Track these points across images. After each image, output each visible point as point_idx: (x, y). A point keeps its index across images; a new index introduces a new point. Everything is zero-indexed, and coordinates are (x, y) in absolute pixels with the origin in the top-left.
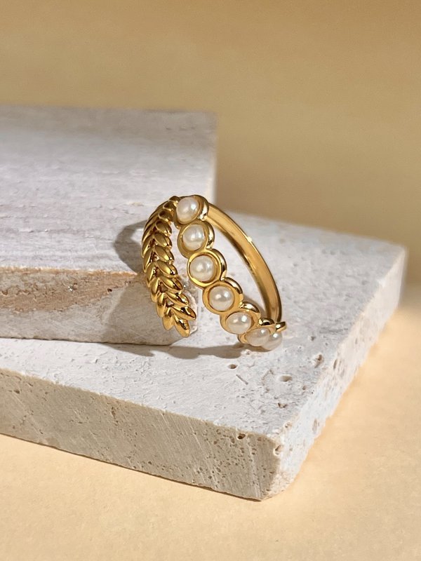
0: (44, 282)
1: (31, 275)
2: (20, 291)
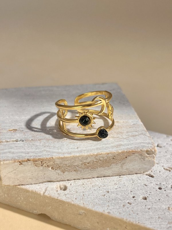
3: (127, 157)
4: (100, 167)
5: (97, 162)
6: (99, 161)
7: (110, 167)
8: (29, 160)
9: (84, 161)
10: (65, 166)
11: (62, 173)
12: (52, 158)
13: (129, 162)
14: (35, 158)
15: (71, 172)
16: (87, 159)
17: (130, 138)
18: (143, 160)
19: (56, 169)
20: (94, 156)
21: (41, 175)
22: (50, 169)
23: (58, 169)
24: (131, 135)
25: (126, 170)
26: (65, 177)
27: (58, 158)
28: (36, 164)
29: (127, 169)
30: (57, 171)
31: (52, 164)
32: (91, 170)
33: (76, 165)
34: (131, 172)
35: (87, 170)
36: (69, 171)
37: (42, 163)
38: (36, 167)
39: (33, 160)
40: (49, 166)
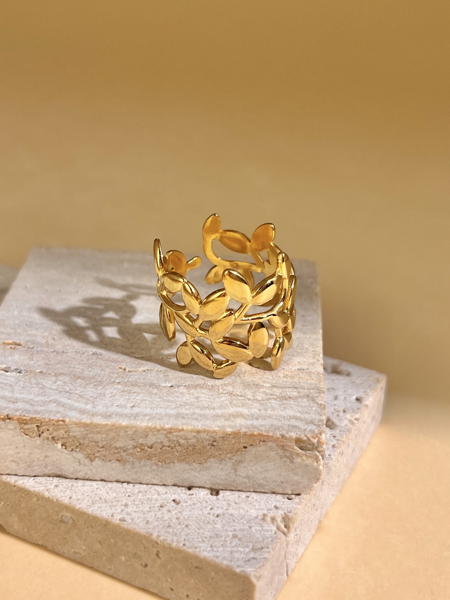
0: (186, 439)
1: (175, 434)
2: (164, 446)
3: (246, 448)
4: (180, 461)
5: (172, 448)
6: (175, 446)
7: (205, 465)
8: (10, 419)
9: (141, 441)
10: (93, 446)
11: (87, 461)
12: (63, 421)
13: (252, 461)
14: (24, 416)
15: (109, 463)
16: (146, 436)
17: (273, 401)
18: (288, 460)
19: (72, 450)
20: (165, 432)
21: (38, 456)
22: (59, 445)
23: (78, 450)
24: (278, 394)
25: (246, 480)
26: (94, 471)
27: (76, 424)
28: (26, 429)
29: (248, 477)
30: (74, 454)
31: (61, 436)
32: (157, 465)
33: (120, 448)
34: (260, 485)
35: (149, 463)
36: (104, 459)
37: (39, 431)
38: (26, 436)
39: (18, 419)
40: (56, 438)
